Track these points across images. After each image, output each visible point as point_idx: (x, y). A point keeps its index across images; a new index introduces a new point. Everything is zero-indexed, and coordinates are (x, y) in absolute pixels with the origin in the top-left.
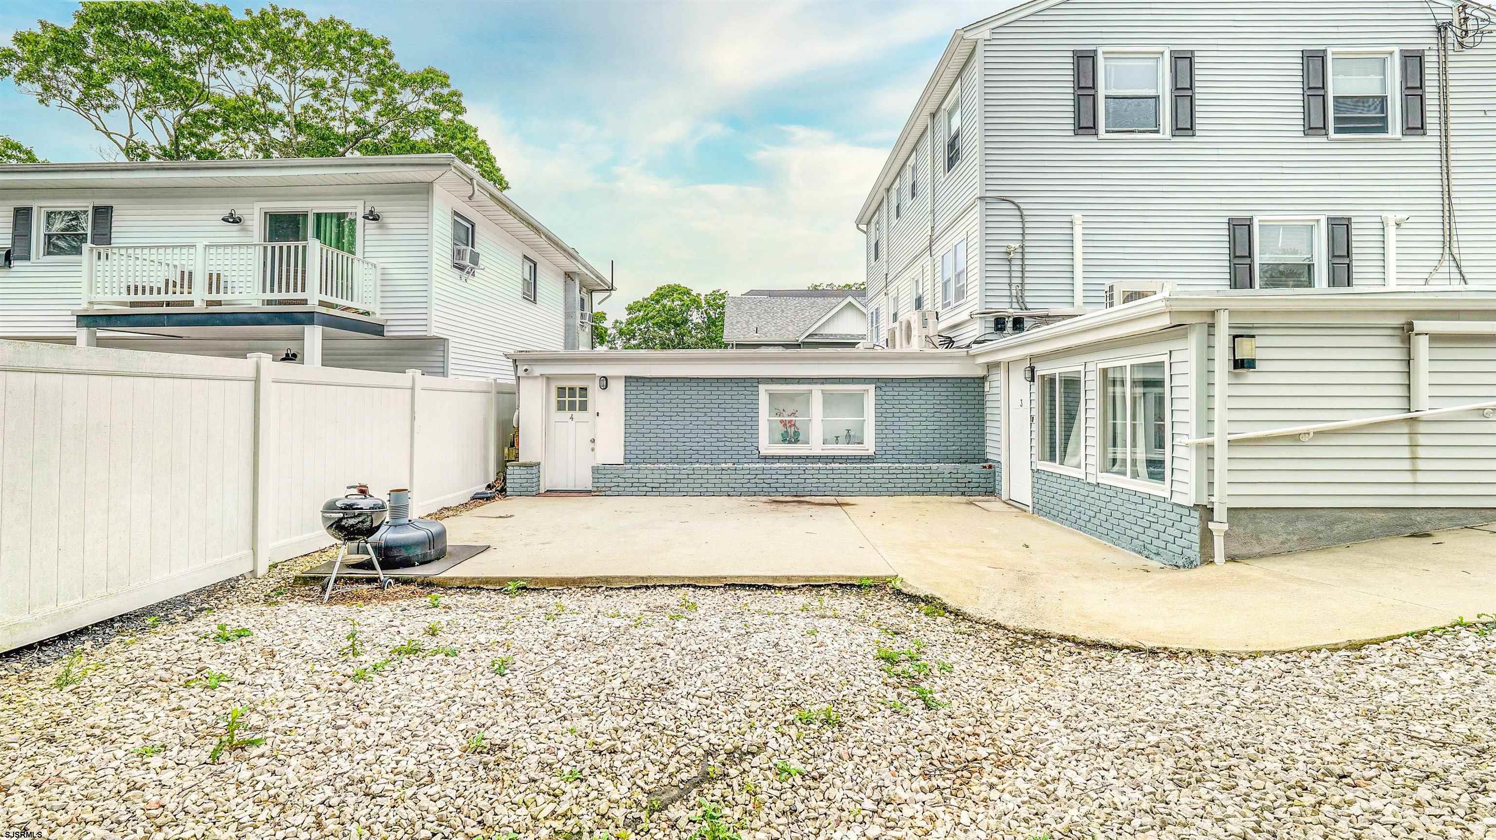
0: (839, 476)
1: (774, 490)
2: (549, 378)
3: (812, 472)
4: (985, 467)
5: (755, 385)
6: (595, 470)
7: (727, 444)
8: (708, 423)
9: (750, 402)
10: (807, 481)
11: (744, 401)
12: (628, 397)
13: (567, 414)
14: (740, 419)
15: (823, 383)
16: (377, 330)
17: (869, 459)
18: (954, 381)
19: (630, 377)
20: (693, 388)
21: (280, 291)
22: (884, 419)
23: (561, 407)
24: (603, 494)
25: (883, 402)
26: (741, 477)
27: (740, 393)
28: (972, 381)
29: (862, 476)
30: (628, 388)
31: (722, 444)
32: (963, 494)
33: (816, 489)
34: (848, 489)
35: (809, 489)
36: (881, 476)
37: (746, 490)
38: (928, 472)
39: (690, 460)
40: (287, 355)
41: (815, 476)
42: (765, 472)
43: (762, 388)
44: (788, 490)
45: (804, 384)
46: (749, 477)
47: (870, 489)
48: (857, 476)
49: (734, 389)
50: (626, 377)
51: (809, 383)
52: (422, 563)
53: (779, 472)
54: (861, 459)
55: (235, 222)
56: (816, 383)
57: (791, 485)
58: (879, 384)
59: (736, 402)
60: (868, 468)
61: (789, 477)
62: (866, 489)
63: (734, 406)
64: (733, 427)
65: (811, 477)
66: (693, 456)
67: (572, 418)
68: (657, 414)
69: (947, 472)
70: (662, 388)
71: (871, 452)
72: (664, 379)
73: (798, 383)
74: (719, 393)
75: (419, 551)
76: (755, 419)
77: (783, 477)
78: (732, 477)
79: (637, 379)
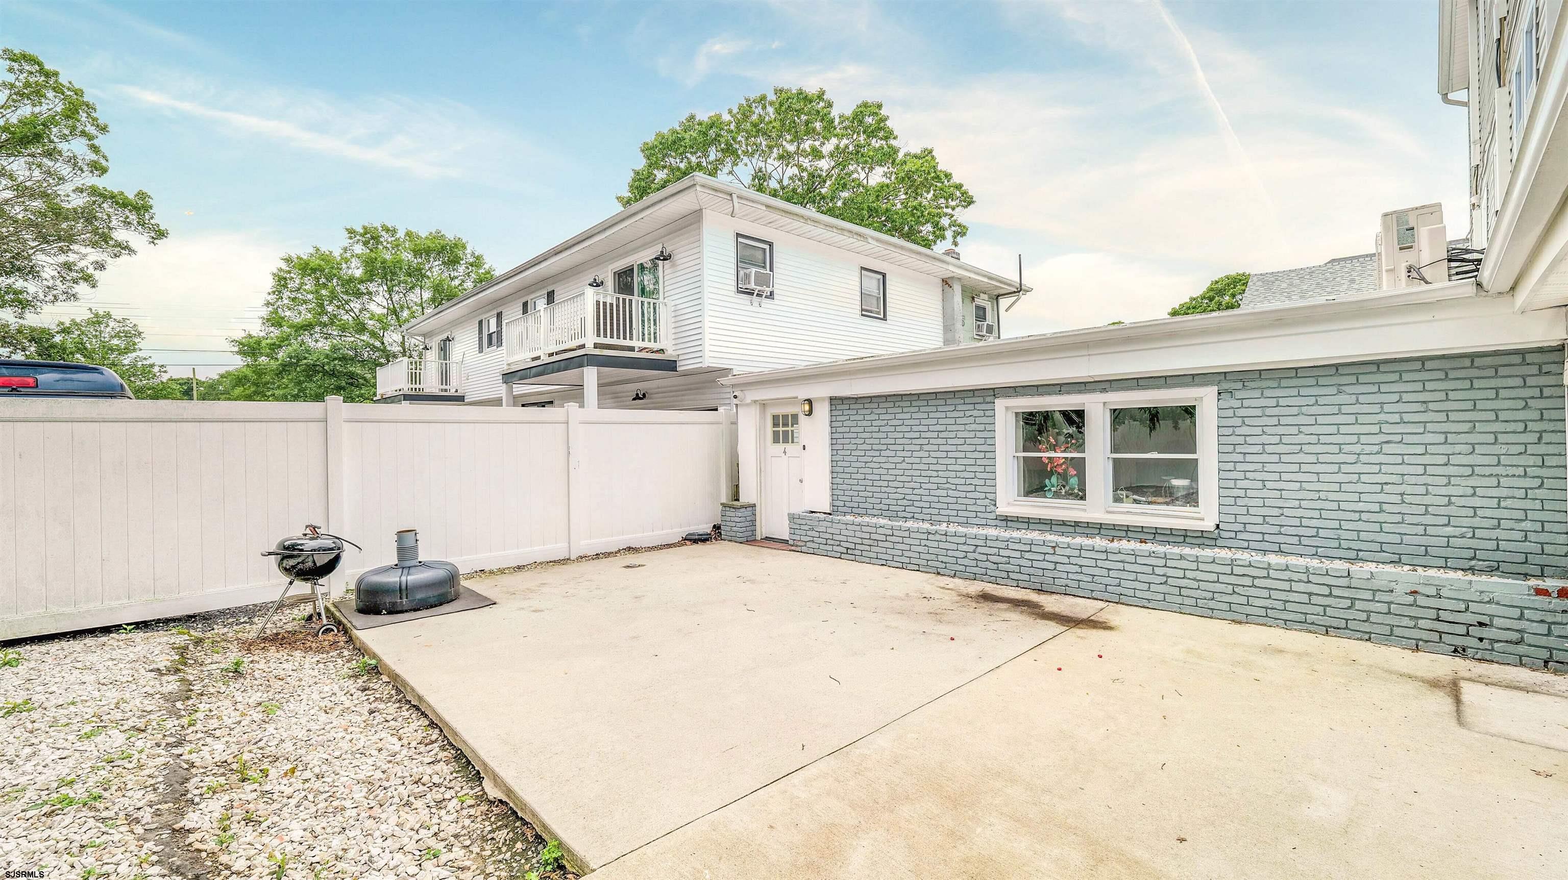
0: (1120, 566)
1: (1004, 575)
2: (764, 405)
3: (1068, 552)
4: (1540, 592)
5: (988, 399)
6: (792, 518)
7: (951, 493)
8: (924, 461)
9: (982, 427)
10: (1059, 567)
11: (973, 427)
12: (834, 424)
13: (781, 446)
14: (969, 455)
15: (1104, 390)
16: (670, 366)
17: (1201, 538)
18: (1446, 364)
19: (836, 398)
20: (905, 410)
21: (612, 337)
22: (1240, 458)
23: (776, 440)
24: (799, 549)
25: (1238, 422)
26: (954, 547)
27: (968, 414)
28: (1517, 359)
29: (1170, 572)
30: (834, 413)
31: (944, 493)
32: (1458, 651)
33: (1075, 584)
34: (1138, 594)
35: (1064, 582)
36: (1214, 577)
37: (962, 568)
38: (1344, 582)
39: (904, 514)
40: (637, 394)
41: (1073, 560)
42: (989, 543)
43: (1001, 404)
44: (1027, 578)
45: (1068, 393)
46: (965, 548)
47: (1187, 601)
48: (1158, 571)
49: (960, 408)
50: (831, 399)
51: (1080, 392)
52: (390, 612)
53: (1011, 546)
54: (1185, 537)
55: (598, 286)
56: (1093, 391)
57: (1032, 571)
58: (1225, 386)
59: (962, 428)
60: (1182, 557)
61: (1027, 555)
62: (1179, 600)
63: (960, 435)
64: (957, 468)
65: (1066, 560)
66: (908, 509)
67: (785, 452)
68: (865, 447)
69: (1400, 589)
70: (869, 411)
71: (1209, 525)
72: (871, 399)
73: (1060, 392)
74: (938, 415)
75: (388, 600)
76: (990, 454)
77: (1018, 554)
78: (942, 545)
79: (842, 399)
